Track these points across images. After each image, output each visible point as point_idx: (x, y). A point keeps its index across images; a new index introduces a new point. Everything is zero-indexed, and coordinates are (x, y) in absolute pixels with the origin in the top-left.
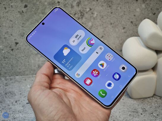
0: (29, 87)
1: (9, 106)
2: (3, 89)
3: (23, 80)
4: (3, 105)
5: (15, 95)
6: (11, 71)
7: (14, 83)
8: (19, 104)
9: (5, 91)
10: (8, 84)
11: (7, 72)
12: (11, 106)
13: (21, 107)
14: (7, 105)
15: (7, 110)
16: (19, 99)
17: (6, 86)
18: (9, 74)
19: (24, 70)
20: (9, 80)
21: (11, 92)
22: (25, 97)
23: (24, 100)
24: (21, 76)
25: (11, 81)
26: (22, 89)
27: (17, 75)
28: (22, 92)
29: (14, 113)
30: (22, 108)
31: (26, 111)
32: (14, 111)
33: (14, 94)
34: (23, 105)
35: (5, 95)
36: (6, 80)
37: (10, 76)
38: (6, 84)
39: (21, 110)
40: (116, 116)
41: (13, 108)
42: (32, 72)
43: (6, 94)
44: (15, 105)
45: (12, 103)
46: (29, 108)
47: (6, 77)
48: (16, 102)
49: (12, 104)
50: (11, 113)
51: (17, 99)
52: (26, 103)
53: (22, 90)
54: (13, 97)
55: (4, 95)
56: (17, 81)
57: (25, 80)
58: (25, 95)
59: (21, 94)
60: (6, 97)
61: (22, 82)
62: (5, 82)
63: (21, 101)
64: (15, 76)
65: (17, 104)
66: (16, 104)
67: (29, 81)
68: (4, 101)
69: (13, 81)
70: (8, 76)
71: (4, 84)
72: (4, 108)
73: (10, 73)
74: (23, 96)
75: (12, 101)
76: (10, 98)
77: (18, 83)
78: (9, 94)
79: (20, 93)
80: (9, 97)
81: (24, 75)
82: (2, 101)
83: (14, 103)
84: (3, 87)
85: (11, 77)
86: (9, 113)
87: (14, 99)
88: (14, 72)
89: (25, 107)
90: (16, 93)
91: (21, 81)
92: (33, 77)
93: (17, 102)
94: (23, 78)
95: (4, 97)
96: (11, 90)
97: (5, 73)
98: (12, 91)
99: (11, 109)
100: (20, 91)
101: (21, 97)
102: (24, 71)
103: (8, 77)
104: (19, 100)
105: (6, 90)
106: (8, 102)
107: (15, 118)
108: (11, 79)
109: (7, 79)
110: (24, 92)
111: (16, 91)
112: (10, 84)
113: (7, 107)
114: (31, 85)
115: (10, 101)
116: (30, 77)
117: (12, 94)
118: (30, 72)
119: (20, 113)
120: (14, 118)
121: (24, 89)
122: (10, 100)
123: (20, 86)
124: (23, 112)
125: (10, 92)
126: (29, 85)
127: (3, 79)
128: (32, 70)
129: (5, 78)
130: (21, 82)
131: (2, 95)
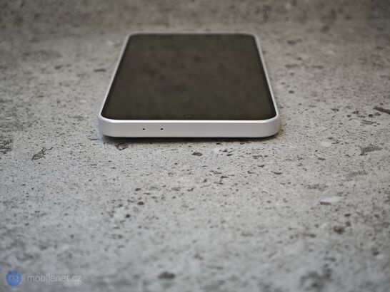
19: (99, 8)
27: (76, 26)
42: (127, 16)
73: (52, 15)
88: (67, 14)
102: (100, 13)
128: (126, 8)
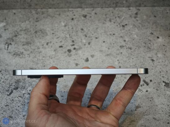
0: (63, 24)
1: (39, 48)
2: (33, 26)
3: (57, 14)
4: (32, 47)
5: (47, 35)
6: (43, 3)
7: (46, 18)
8: (50, 47)
9: (35, 29)
10: (39, 19)
11: (38, 4)
12: (41, 49)
13: (52, 52)
14: (36, 48)
15: (36, 54)
16: (51, 40)
17: (37, 22)
18: (40, 6)
20: (41, 13)
21: (43, 31)
22: (58, 38)
23: (57, 41)
24: (54, 10)
25: (43, 16)
26: (55, 27)
28: (55, 31)
29: (44, 58)
30: (54, 53)
31: (58, 57)
32: (44, 55)
33: (45, 34)
34: (55, 49)
35: (35, 34)
36: (37, 14)
37: (42, 9)
38: (37, 19)
39: (53, 55)
40: (167, 72)
41: (43, 52)
43: (36, 32)
44: (45, 48)
45: (43, 45)
46: (62, 53)
47: (37, 9)
48: (47, 44)
49: (42, 47)
50: (41, 58)
51: (48, 40)
52: (58, 47)
53: (55, 29)
54: (44, 36)
55: (33, 34)
56: (50, 16)
57: (60, 14)
58: (58, 35)
59: (53, 34)
60: (36, 36)
61: (56, 17)
62: (36, 16)
63: (53, 44)
64: (47, 9)
65: (49, 47)
66: (47, 46)
67: (63, 16)
68: (34, 42)
69: (45, 15)
70: (39, 8)
71: (34, 19)
72: (32, 51)
74: (56, 37)
75: (43, 42)
76: (40, 38)
77: (51, 18)
78: (39, 32)
79: (52, 32)
80: (39, 36)
81: (58, 8)
82: (31, 42)
83: (44, 46)
84: (33, 23)
85: (44, 10)
86: (39, 58)
87: (45, 40)
89: (58, 52)
90: (47, 32)
91: (54, 16)
92: (68, 11)
93: (49, 44)
94: (57, 11)
95: (34, 37)
96: (42, 27)
97: (36, 4)
98: (43, 29)
99: (41, 53)
100: (53, 30)
101: (53, 38)
103: (39, 10)
104: (51, 42)
105: (37, 27)
106: (38, 44)
107: (45, 65)
108: (43, 13)
109: (38, 12)
110: (58, 32)
111: (48, 29)
112: (41, 19)
113: (36, 50)
114: (66, 22)
115: (40, 42)
116: (65, 11)
117: (43, 33)
118: (65, 5)
119: (52, 58)
120: (43, 65)
121: (57, 27)
122: (41, 40)
123: (53, 23)
124: (54, 57)
125: (41, 30)
126: (64, 22)
127: (34, 12)
129: (36, 11)
130: (54, 18)
131: (31, 34)
